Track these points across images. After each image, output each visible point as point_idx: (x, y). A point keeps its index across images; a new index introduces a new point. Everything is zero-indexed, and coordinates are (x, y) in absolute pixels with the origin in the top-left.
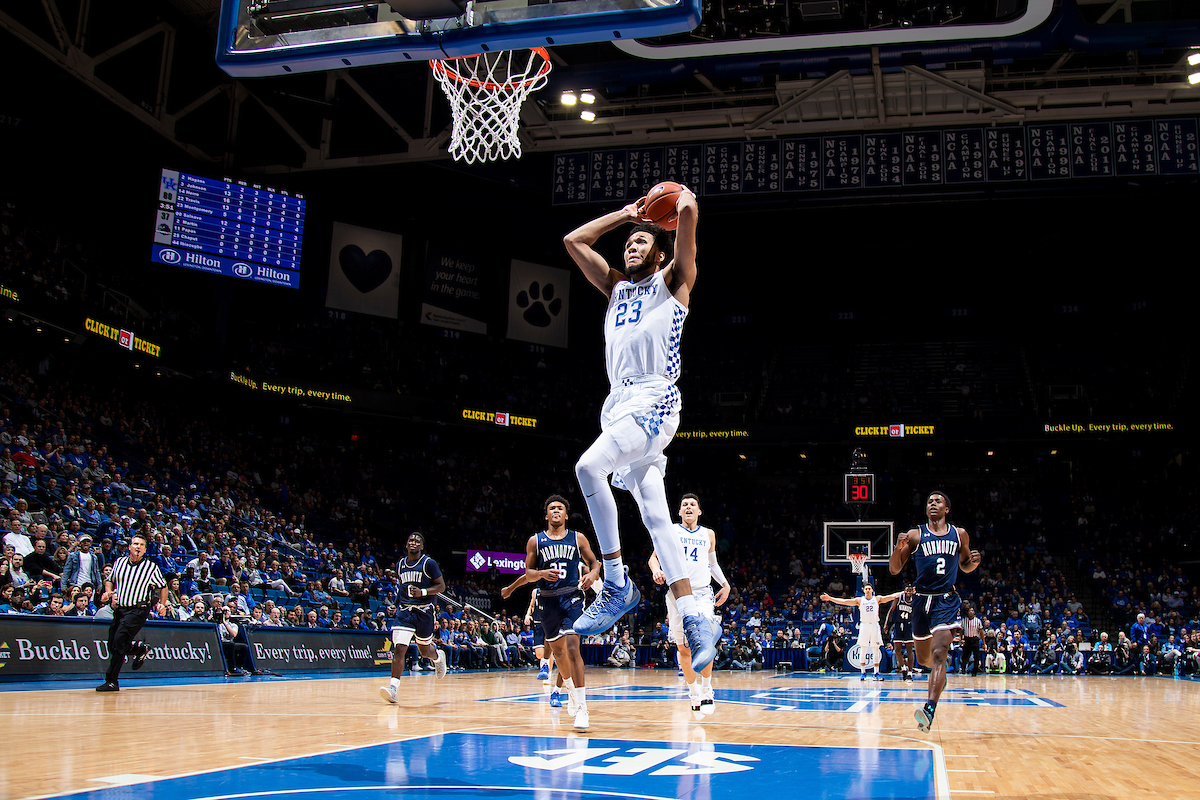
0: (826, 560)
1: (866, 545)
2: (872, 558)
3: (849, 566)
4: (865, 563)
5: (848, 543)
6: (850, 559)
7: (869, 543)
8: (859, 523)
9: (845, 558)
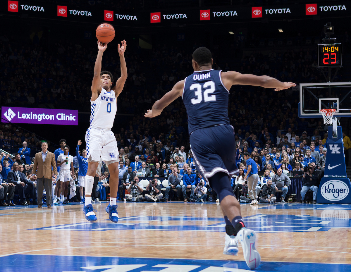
0: (302, 114)
1: (335, 101)
2: (340, 112)
3: (321, 119)
4: (334, 116)
5: (320, 100)
6: (322, 113)
7: (337, 99)
8: (329, 83)
9: (318, 112)
